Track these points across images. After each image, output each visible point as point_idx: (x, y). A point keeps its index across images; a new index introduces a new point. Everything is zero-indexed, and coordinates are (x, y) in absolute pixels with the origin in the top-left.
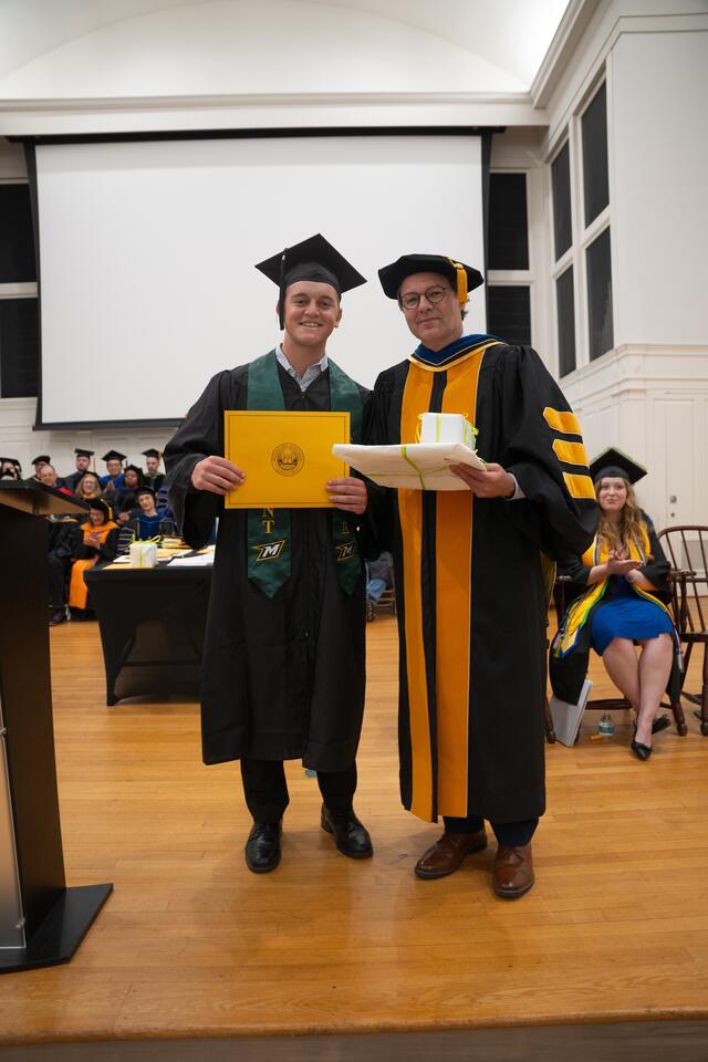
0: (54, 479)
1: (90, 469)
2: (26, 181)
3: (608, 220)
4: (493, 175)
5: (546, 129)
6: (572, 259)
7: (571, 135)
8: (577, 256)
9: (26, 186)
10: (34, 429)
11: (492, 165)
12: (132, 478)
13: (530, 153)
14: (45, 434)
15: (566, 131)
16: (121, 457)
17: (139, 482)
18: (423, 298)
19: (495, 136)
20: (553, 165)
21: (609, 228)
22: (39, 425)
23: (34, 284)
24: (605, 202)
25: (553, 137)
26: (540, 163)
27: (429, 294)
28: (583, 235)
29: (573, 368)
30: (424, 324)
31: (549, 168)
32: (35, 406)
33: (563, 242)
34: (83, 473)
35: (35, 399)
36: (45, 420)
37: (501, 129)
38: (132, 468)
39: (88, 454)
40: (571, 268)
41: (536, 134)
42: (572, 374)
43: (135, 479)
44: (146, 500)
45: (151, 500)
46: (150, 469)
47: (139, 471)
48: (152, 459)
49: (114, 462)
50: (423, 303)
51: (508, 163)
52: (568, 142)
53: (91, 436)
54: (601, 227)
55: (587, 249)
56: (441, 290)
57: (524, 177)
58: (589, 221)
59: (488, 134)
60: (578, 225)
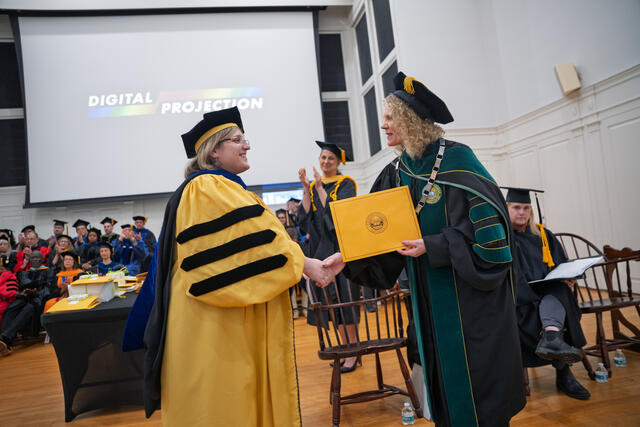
0: (37, 241)
1: (64, 233)
2: (12, 41)
3: (395, 56)
4: (322, 36)
5: (351, 7)
6: (373, 82)
7: (366, 9)
8: (376, 80)
9: (12, 44)
10: (24, 207)
11: (320, 29)
12: (93, 237)
13: (342, 22)
14: (33, 211)
15: (363, 7)
16: (86, 224)
17: (98, 240)
19: (321, 12)
20: (357, 29)
21: (396, 62)
22: (28, 205)
23: (22, 109)
24: (392, 46)
25: (355, 12)
26: (348, 27)
28: (379, 68)
29: (380, 149)
31: (354, 30)
32: (24, 191)
33: (367, 72)
34: (59, 236)
35: (24, 187)
36: (32, 201)
37: (324, 8)
38: (94, 230)
39: (62, 224)
40: (373, 88)
41: (345, 11)
42: (379, 153)
43: (95, 238)
44: (105, 252)
45: (109, 252)
46: (106, 231)
47: (98, 232)
48: (107, 224)
49: (80, 227)
51: (329, 28)
52: (365, 14)
53: (66, 210)
54: (391, 61)
55: (383, 76)
57: (338, 36)
58: (382, 58)
59: (316, 11)
60: (376, 62)
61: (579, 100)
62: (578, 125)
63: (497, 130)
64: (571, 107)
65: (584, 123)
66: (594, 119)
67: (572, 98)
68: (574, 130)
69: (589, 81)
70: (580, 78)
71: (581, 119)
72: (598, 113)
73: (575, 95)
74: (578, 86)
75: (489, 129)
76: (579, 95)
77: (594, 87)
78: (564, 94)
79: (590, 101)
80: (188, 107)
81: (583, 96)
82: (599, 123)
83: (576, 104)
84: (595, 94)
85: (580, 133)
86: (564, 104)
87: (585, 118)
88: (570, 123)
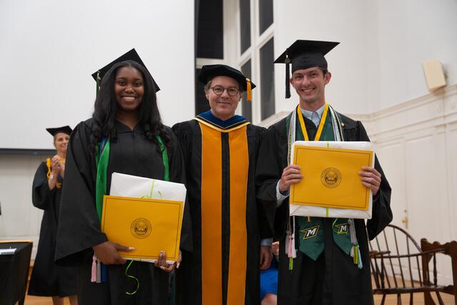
3: (272, 33)
6: (250, 55)
8: (254, 53)
18: (225, 91)
21: (273, 37)
27: (229, 90)
28: (258, 40)
30: (221, 104)
33: (246, 44)
40: (249, 61)
50: (225, 94)
54: (268, 37)
55: (261, 50)
56: (236, 90)
58: (262, 32)
60: (255, 33)
61: (444, 98)
63: (370, 118)
64: (436, 103)
65: (446, 121)
67: (437, 95)
68: (437, 127)
70: (446, 77)
71: (445, 117)
73: (440, 91)
74: (443, 83)
76: (444, 92)
78: (430, 90)
79: (453, 100)
81: (448, 94)
83: (440, 102)
85: (442, 130)
86: (429, 100)
87: (450, 115)
88: (435, 119)
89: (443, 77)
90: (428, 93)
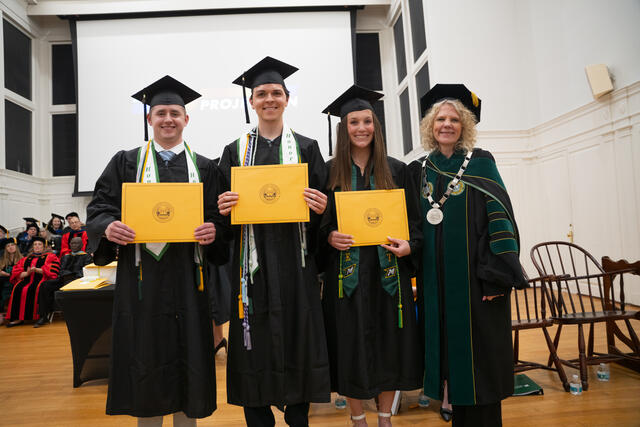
3: (427, 58)
4: (358, 35)
5: (389, 6)
6: (407, 83)
7: (403, 9)
8: (410, 81)
9: (70, 46)
10: (74, 196)
11: (357, 28)
13: (381, 21)
14: (82, 199)
15: (400, 7)
19: (358, 11)
20: (394, 28)
21: (427, 63)
22: (76, 193)
23: (74, 106)
24: (424, 47)
25: (393, 11)
26: (386, 27)
28: (413, 68)
29: (411, 149)
31: (392, 28)
32: (74, 182)
33: (402, 73)
35: (74, 177)
36: (80, 190)
37: (362, 7)
40: (407, 88)
41: (382, 10)
42: (411, 153)
51: (367, 26)
52: (401, 15)
54: (423, 62)
55: (417, 76)
57: (377, 35)
58: (416, 59)
59: (354, 11)
60: (410, 61)
61: (610, 104)
62: (609, 129)
63: (530, 133)
64: (603, 111)
65: (615, 127)
66: (626, 123)
67: (604, 101)
68: (603, 135)
69: (621, 84)
70: (613, 80)
71: (612, 123)
72: (630, 118)
73: (607, 97)
74: (610, 88)
75: (520, 132)
76: (611, 98)
77: (627, 89)
78: (594, 96)
79: (622, 104)
80: (226, 104)
81: (616, 99)
82: (631, 127)
83: (607, 108)
84: (628, 97)
85: (610, 137)
86: (596, 107)
87: (617, 122)
88: (601, 127)
89: (609, 81)
90: (593, 100)
